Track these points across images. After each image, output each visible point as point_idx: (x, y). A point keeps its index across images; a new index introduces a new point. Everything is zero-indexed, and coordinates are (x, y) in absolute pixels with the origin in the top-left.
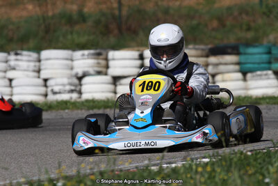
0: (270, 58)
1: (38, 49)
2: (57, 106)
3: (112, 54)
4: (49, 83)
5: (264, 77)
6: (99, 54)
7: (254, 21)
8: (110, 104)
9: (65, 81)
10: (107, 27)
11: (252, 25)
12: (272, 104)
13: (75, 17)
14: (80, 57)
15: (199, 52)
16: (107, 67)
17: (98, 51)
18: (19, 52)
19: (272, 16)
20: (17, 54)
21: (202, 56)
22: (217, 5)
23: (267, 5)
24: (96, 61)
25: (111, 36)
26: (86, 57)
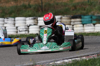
0: (92, 20)
1: (14, 17)
2: (20, 36)
3: (39, 18)
4: (18, 28)
5: (90, 26)
6: (35, 18)
9: (24, 27)
10: (38, 9)
11: (86, 8)
12: (93, 35)
14: (28, 20)
16: (37, 23)
19: (92, 6)
20: (7, 19)
21: (69, 19)
22: (74, 2)
23: (90, 2)
24: (33, 21)
25: (39, 12)
26: (30, 19)
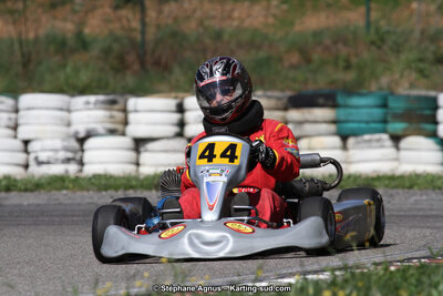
0: (386, 114)
1: (14, 93)
2: (49, 184)
3: (133, 102)
4: (31, 147)
5: (375, 144)
6: (113, 102)
7: (356, 55)
8: (134, 183)
9: (58, 144)
10: (121, 58)
11: (354, 60)
12: (393, 188)
13: (71, 42)
14: (82, 107)
15: (272, 103)
16: (126, 123)
17: (111, 97)
19: (385, 47)
21: (278, 109)
22: (297, 28)
23: (377, 30)
24: (108, 113)
25: (128, 73)
26: (91, 106)
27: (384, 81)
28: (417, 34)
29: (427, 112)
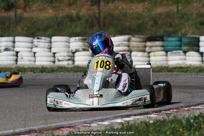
0: (181, 44)
1: (50, 36)
4: (56, 55)
5: (177, 54)
6: (85, 40)
7: (174, 22)
9: (65, 54)
10: (92, 23)
11: (173, 24)
14: (74, 41)
15: (141, 40)
17: (84, 38)
18: (40, 37)
20: (38, 38)
21: (143, 42)
22: (153, 12)
24: (83, 43)
25: (94, 28)
26: (77, 41)
27: (183, 31)
28: (195, 15)
29: (196, 43)
